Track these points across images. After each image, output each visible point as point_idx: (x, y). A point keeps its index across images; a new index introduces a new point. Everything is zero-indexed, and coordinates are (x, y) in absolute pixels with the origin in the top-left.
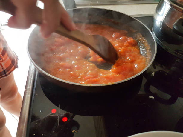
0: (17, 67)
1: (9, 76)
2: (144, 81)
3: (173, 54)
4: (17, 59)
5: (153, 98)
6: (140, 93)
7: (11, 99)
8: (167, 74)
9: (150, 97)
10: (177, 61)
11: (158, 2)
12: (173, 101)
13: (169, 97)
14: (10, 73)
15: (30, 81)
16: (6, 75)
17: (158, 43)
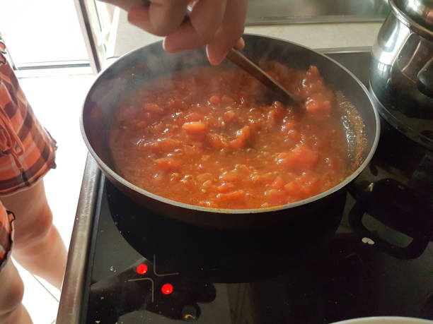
0: (53, 165)
1: (34, 185)
2: (350, 202)
3: (419, 141)
4: (55, 148)
5: (371, 242)
6: (341, 230)
7: (35, 242)
8: (403, 188)
9: (365, 240)
10: (426, 156)
12: (416, 250)
13: (406, 240)
14: (36, 179)
16: (28, 185)
17: (383, 114)
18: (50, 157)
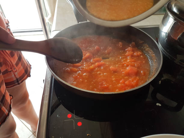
0: (29, 76)
2: (151, 89)
3: (179, 64)
4: (30, 68)
5: (160, 105)
6: (148, 100)
8: (173, 83)
9: (157, 104)
10: (182, 70)
11: (165, 13)
12: (179, 108)
13: (174, 104)
14: (22, 82)
15: (47, 89)
16: (19, 84)
17: (164, 53)
18: (28, 72)
